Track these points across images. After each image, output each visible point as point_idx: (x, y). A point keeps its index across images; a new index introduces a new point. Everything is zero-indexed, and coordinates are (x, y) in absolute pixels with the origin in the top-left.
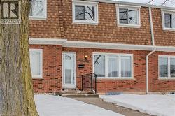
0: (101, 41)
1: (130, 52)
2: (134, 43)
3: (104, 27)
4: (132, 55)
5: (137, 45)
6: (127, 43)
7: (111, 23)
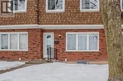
0: (66, 24)
1: (96, 30)
2: (93, 24)
3: (69, 13)
4: (98, 33)
5: (95, 25)
6: (87, 24)
7: (75, 9)
